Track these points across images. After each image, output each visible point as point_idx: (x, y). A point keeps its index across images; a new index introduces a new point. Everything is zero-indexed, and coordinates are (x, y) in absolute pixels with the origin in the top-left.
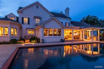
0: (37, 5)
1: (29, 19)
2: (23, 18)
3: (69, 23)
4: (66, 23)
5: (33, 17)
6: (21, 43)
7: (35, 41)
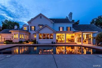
0: (40, 16)
1: (35, 27)
2: (31, 27)
3: (71, 27)
4: (67, 27)
5: (38, 25)
6: (24, 43)
7: (33, 42)
